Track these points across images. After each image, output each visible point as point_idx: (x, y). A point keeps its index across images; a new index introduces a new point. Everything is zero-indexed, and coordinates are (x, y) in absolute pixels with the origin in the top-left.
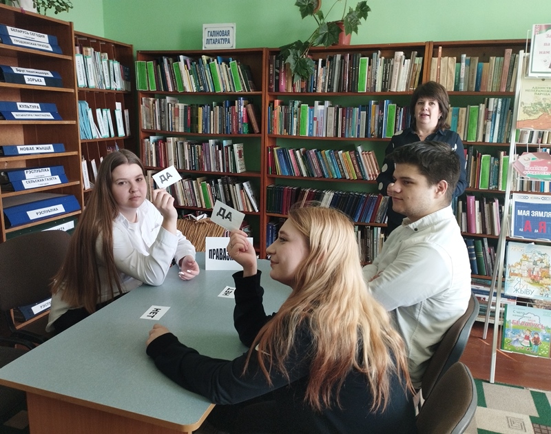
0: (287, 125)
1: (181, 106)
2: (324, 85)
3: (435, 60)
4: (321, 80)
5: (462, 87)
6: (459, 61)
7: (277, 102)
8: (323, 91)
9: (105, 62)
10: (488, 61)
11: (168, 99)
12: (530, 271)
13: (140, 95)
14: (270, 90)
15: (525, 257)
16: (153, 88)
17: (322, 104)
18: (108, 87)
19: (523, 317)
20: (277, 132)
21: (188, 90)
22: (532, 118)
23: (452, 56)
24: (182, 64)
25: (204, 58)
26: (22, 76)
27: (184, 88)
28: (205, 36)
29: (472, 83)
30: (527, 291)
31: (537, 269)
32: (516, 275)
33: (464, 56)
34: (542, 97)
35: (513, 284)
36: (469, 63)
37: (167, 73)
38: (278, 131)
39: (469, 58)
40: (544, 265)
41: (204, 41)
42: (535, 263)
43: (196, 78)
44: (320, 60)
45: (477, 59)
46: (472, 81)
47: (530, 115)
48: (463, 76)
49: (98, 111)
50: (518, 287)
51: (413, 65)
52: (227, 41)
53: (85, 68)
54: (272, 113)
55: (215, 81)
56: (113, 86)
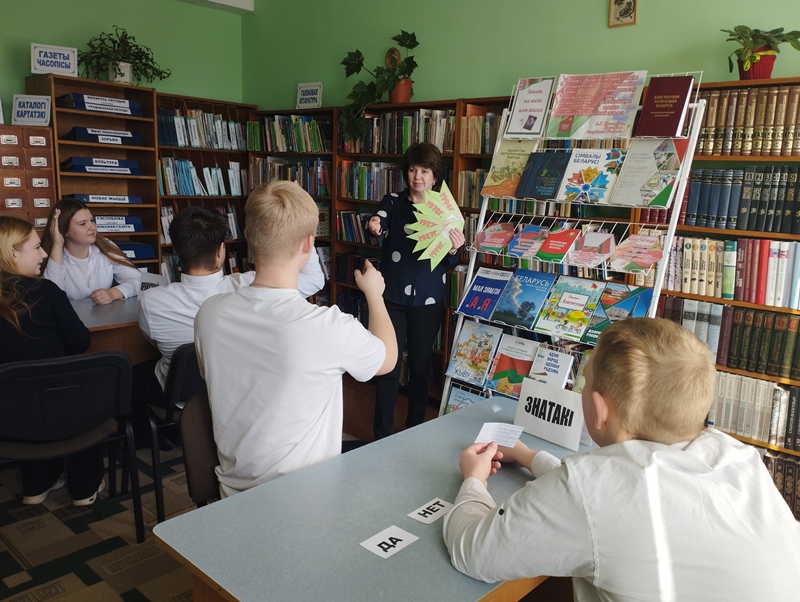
0: (351, 189)
1: (277, 166)
2: (379, 144)
3: (464, 119)
4: (377, 141)
7: (345, 163)
8: (378, 152)
9: (219, 122)
11: (269, 160)
12: (474, 352)
13: (250, 154)
14: (338, 150)
15: (474, 337)
16: (258, 148)
17: (378, 166)
18: (220, 147)
19: (462, 402)
20: (344, 196)
21: (281, 150)
22: (496, 184)
23: (479, 115)
24: (276, 124)
25: (293, 117)
26: (97, 136)
27: (277, 148)
28: (300, 96)
30: (465, 374)
31: (480, 351)
32: (461, 355)
33: (489, 114)
34: (513, 160)
35: (456, 365)
36: (492, 123)
37: (268, 133)
38: (344, 194)
39: (493, 117)
40: (487, 347)
41: (298, 100)
42: (480, 345)
43: (287, 138)
44: (376, 119)
47: (495, 181)
48: (488, 137)
49: (206, 170)
50: (458, 368)
51: (448, 124)
52: (315, 100)
53: (187, 129)
54: (340, 175)
55: (299, 141)
56: (227, 146)
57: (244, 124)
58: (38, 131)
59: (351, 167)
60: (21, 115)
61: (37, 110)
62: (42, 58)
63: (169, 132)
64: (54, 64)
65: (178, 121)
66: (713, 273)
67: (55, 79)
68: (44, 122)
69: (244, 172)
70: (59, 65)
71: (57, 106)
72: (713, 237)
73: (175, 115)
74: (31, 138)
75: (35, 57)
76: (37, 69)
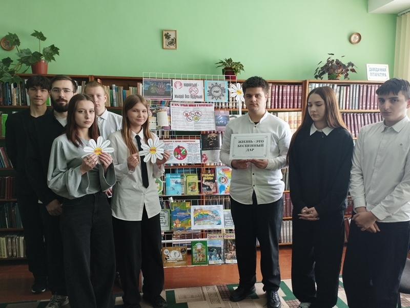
2: (18, 100)
4: (15, 97)
5: (115, 104)
6: (111, 88)
8: (18, 105)
10: (128, 89)
23: (107, 85)
29: (121, 102)
33: (114, 85)
36: (117, 90)
39: (117, 87)
44: (12, 84)
45: (122, 88)
46: (121, 101)
48: (115, 97)
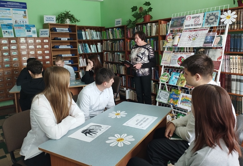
0: (130, 48)
1: (110, 43)
7: (128, 41)
11: (108, 41)
13: (103, 40)
16: (105, 38)
18: (95, 39)
21: (111, 39)
23: (165, 23)
24: (110, 31)
25: (114, 29)
26: (61, 39)
28: (116, 23)
33: (168, 23)
37: (107, 34)
43: (113, 35)
44: (136, 27)
49: (91, 46)
51: (157, 27)
52: (120, 24)
53: (86, 35)
54: (127, 44)
55: (116, 35)
56: (97, 39)
57: (101, 32)
58: (46, 38)
59: (130, 42)
60: (42, 34)
61: (46, 33)
62: (47, 19)
63: (80, 36)
64: (50, 20)
65: (83, 33)
66: (240, 66)
67: (50, 24)
68: (48, 36)
69: (102, 45)
70: (51, 20)
71: (51, 31)
72: (239, 55)
73: (82, 31)
74: (44, 40)
75: (45, 19)
76: (45, 22)
